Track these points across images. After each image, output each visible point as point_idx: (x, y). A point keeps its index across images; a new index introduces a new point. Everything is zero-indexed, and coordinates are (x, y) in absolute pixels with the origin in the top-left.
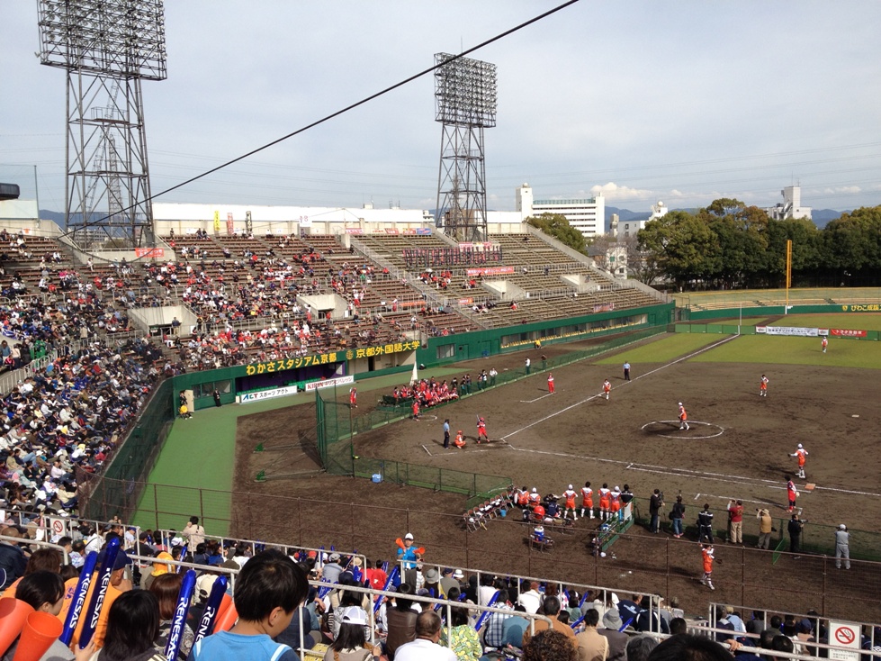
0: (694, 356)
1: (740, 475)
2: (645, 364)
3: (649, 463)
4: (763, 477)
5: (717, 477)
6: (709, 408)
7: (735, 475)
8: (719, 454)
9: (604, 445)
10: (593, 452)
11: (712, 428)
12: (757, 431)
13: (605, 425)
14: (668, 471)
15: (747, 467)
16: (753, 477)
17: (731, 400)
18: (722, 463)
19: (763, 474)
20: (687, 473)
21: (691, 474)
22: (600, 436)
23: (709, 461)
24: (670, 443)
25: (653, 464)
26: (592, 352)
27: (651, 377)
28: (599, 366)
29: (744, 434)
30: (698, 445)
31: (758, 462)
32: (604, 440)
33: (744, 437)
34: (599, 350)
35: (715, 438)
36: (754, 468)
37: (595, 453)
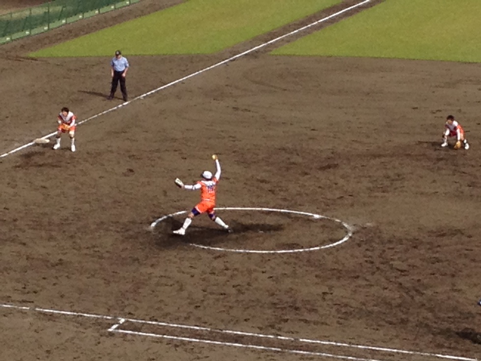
0: (288, 40)
1: (385, 343)
2: (163, 60)
3: (165, 316)
4: (440, 346)
5: (330, 349)
6: (321, 175)
7: (373, 342)
8: (338, 292)
9: (53, 271)
10: (24, 290)
11: (325, 225)
12: (431, 233)
13: (56, 219)
14: (212, 336)
15: (404, 322)
16: (416, 347)
17: (375, 156)
18: (345, 313)
19: (440, 339)
20: (259, 342)
21: (269, 343)
22: (40, 249)
23: (313, 310)
24: (218, 264)
25: (177, 320)
26: (29, 23)
27: (178, 93)
28: (45, 61)
29: (400, 241)
30: (288, 270)
31: (431, 310)
32: (54, 259)
33: (400, 248)
34: (47, 19)
35: (329, 251)
36: (420, 325)
37: (28, 295)
